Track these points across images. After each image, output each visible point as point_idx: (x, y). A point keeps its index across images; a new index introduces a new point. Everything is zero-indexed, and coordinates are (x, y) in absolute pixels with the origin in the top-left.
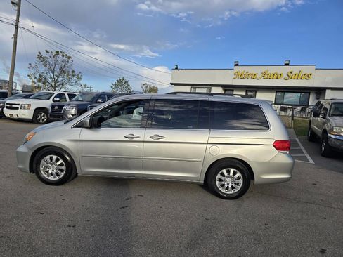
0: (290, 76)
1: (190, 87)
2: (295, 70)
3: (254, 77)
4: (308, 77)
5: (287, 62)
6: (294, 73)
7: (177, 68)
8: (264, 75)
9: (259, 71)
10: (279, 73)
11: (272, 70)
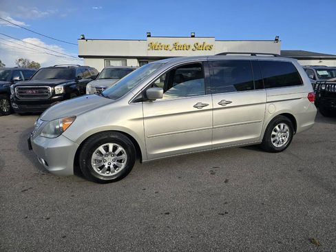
0: (197, 47)
1: (103, 60)
2: (200, 41)
3: (166, 48)
4: (210, 48)
5: (193, 34)
6: (199, 45)
7: (83, 39)
8: (176, 47)
9: (170, 42)
10: (188, 45)
11: (181, 41)
